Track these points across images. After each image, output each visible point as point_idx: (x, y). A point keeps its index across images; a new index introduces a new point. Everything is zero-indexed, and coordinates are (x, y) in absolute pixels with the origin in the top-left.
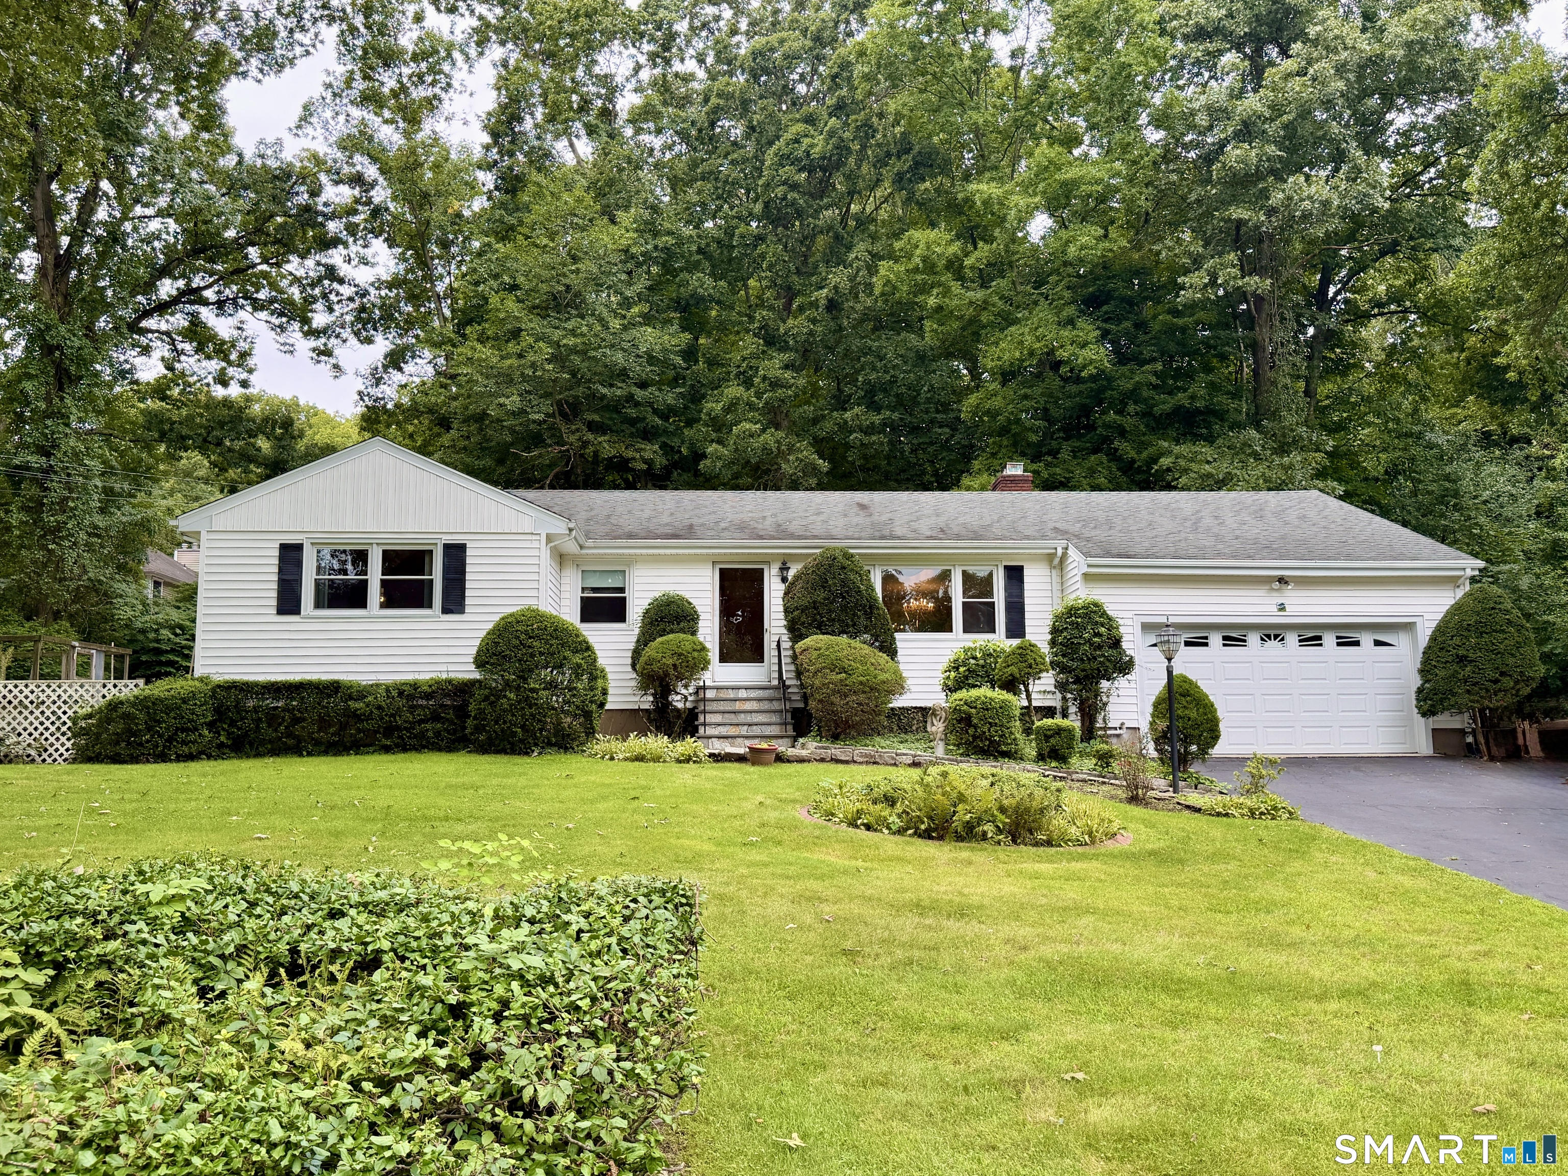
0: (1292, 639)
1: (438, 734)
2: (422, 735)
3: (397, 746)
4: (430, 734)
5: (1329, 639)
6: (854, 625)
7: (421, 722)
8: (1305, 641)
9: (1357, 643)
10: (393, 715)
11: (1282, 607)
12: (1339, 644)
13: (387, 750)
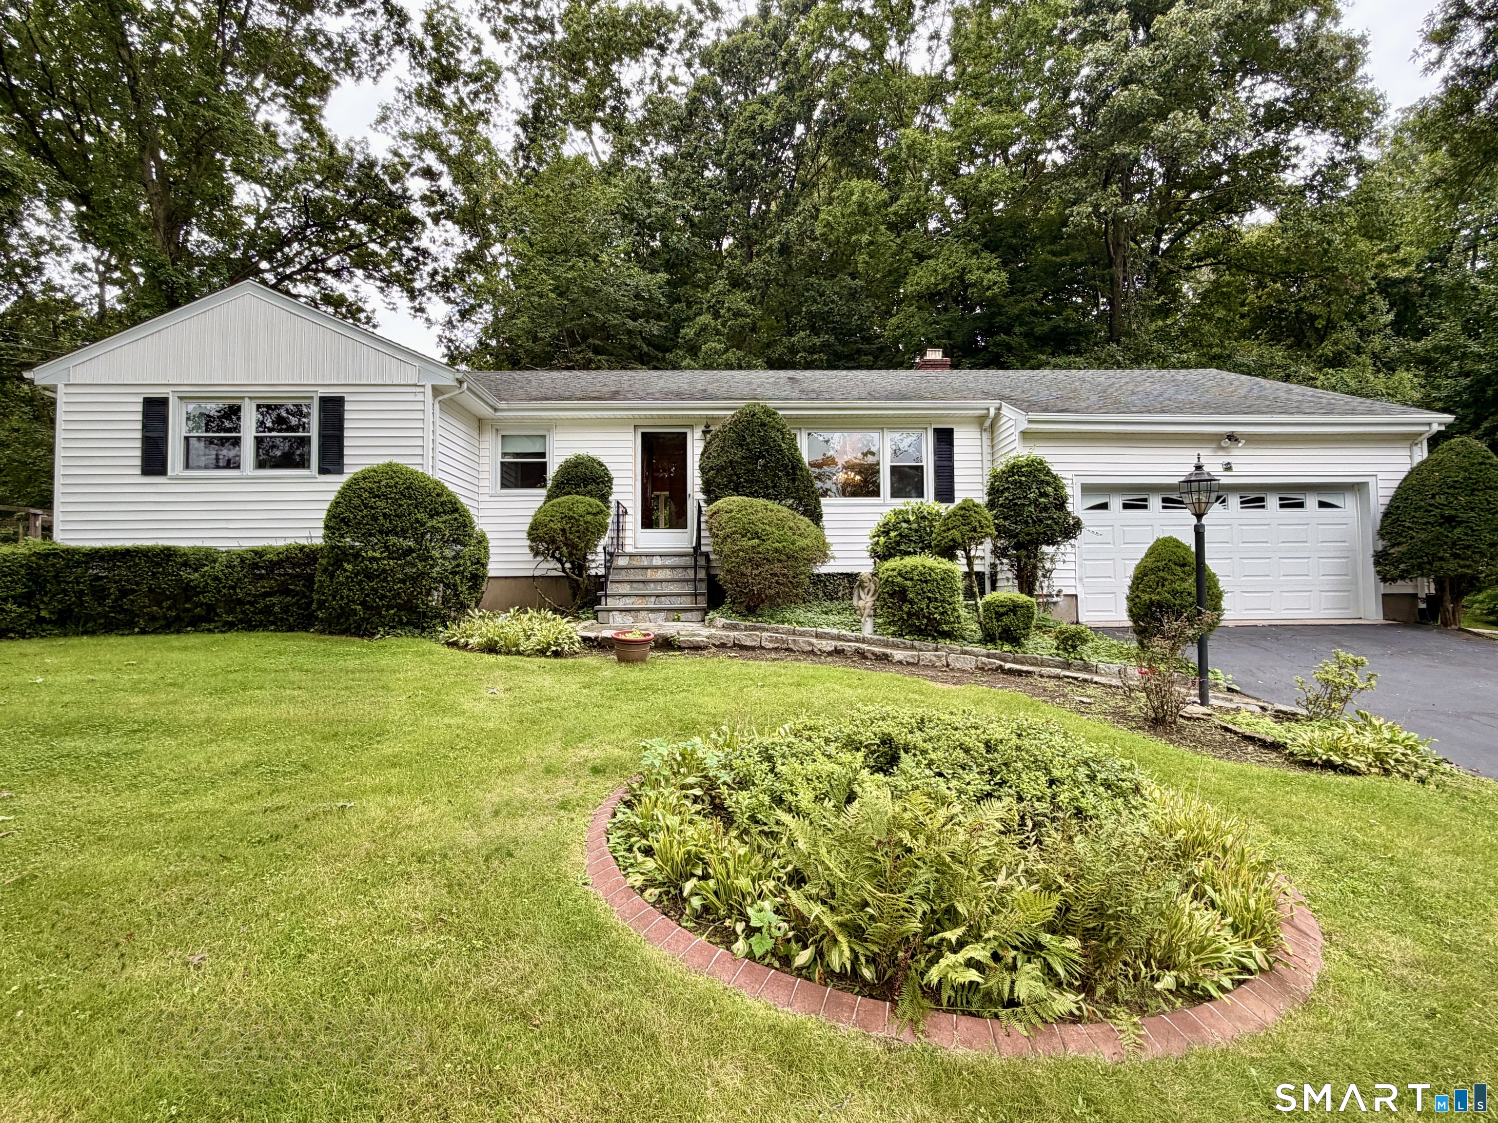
0: (1234, 501)
1: (286, 609)
2: (267, 610)
3: (241, 621)
4: (277, 609)
5: (1273, 502)
6: (774, 487)
7: (266, 595)
8: (1247, 503)
9: (1300, 505)
10: (233, 588)
11: (1228, 467)
12: (1282, 506)
13: (230, 627)
